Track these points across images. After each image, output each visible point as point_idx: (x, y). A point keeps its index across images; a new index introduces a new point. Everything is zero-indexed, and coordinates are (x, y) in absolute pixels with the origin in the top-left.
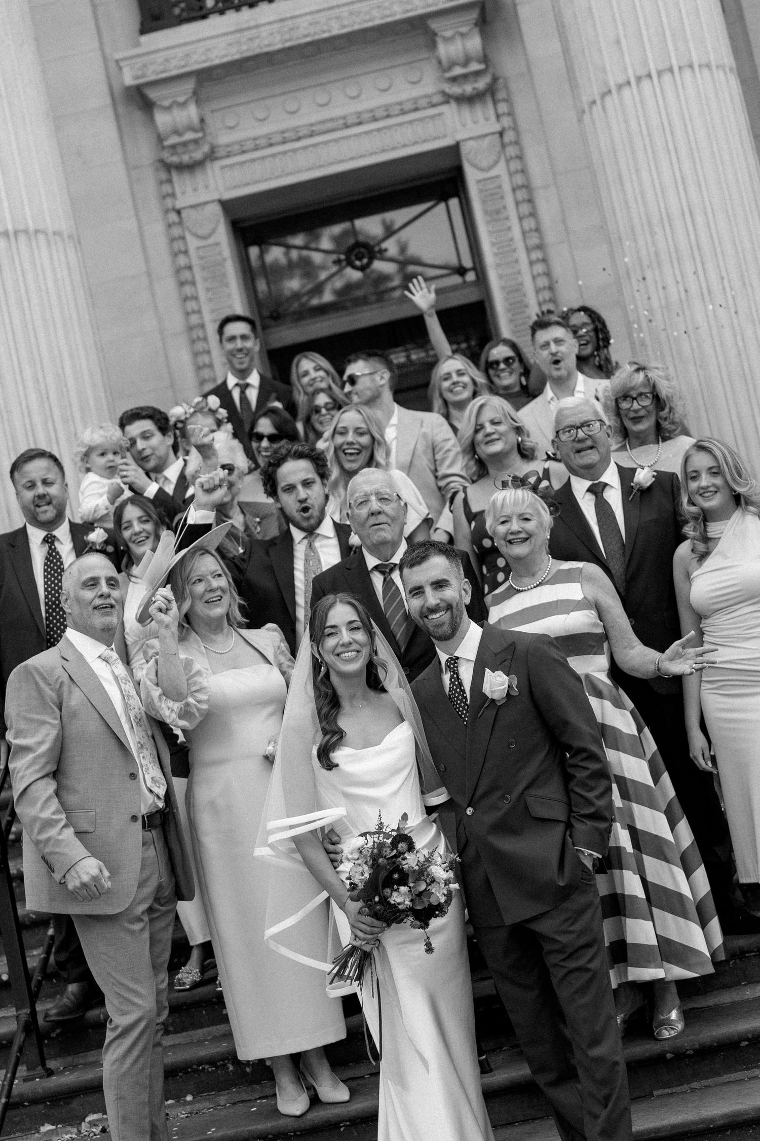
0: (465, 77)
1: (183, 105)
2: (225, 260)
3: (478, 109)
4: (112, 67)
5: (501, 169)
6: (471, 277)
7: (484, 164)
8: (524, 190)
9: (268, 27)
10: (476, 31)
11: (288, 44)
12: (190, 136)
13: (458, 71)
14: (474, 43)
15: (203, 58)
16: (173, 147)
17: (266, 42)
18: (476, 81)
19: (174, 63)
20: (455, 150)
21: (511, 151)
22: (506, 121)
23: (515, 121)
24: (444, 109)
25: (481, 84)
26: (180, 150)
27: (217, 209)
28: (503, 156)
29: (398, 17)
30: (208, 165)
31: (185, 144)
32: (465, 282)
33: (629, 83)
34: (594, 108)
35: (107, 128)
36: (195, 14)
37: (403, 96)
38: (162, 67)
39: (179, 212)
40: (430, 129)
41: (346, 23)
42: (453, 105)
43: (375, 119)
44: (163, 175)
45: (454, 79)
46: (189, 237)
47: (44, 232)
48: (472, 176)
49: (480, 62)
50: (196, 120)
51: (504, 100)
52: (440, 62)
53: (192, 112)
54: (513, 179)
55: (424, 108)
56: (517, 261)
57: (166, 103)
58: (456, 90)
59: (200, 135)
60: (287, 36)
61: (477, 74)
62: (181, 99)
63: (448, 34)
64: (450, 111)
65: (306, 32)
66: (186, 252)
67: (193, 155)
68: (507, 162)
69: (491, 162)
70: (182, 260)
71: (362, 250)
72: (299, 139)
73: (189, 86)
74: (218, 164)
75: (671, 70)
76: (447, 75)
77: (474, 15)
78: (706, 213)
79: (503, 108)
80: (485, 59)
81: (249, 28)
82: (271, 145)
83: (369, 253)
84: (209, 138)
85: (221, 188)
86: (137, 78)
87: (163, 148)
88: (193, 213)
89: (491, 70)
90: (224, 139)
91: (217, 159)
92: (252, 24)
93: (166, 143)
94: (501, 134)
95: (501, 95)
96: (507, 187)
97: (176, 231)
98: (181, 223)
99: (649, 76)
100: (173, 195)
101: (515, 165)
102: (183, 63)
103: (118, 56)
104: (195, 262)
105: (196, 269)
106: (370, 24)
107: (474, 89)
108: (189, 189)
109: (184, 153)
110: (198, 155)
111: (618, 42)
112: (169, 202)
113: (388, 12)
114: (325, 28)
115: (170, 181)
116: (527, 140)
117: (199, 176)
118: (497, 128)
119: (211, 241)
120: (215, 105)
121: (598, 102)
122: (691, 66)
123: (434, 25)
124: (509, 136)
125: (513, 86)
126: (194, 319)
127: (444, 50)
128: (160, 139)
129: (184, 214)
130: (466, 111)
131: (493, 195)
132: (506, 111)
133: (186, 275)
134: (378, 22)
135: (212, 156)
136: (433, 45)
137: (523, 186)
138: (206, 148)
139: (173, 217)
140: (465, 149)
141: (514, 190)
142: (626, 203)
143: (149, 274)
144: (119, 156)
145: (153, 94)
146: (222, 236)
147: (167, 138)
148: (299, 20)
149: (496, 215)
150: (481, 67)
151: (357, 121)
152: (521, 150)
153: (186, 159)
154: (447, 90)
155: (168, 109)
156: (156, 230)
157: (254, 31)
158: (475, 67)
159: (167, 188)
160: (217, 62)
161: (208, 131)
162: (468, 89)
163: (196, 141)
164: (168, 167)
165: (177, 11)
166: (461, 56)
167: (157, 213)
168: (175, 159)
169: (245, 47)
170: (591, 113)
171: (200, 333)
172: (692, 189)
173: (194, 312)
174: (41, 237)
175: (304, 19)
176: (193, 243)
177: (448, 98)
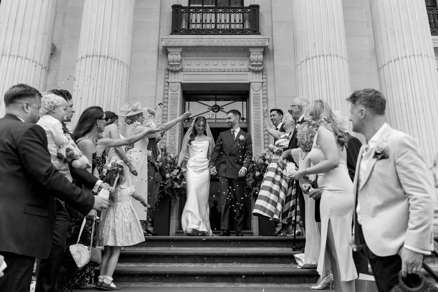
0: (256, 65)
1: (177, 55)
2: (178, 98)
3: (258, 75)
4: (160, 40)
5: (261, 92)
6: (245, 121)
7: (256, 90)
8: (266, 99)
9: (205, 40)
10: (262, 54)
11: (209, 45)
12: (176, 63)
13: (254, 63)
14: (261, 57)
15: (186, 43)
16: (171, 65)
17: (204, 43)
18: (259, 67)
19: (177, 43)
20: (249, 85)
21: (264, 88)
22: (265, 80)
23: (267, 81)
24: (249, 73)
25: (260, 68)
26: (173, 66)
27: (179, 84)
28: (262, 89)
29: (241, 45)
30: (180, 72)
31: (175, 65)
32: (243, 122)
33: (316, 57)
34: (302, 64)
35: (155, 57)
36: (186, 33)
37: (238, 68)
38: (173, 43)
39: (168, 83)
40: (243, 77)
41: (227, 43)
42: (251, 72)
43: (229, 71)
44: (167, 73)
45: (253, 65)
46: (169, 90)
47: (118, 61)
48: (252, 92)
49: (261, 63)
50: (179, 59)
51: (265, 74)
52: (250, 61)
53: (179, 57)
54: (263, 95)
55: (243, 72)
56: (260, 118)
57: (172, 53)
58: (253, 68)
59: (180, 64)
60: (210, 43)
61: (260, 65)
62: (177, 53)
63: (254, 53)
64: (250, 74)
65: (215, 43)
66: (168, 94)
67: (176, 68)
68: (263, 91)
69: (258, 90)
70: (166, 96)
71: (217, 107)
72: (207, 72)
73: (180, 50)
74: (182, 73)
75: (331, 55)
76: (251, 64)
77: (262, 50)
78: (335, 101)
79: (264, 76)
80: (262, 62)
81: (200, 38)
82: (199, 72)
83: (219, 108)
84: (182, 65)
85: (182, 79)
86: (166, 44)
87: (169, 65)
88: (172, 84)
89: (263, 65)
90: (186, 67)
91: (183, 72)
92: (201, 38)
93: (169, 64)
94: (263, 83)
95: (264, 73)
96: (261, 97)
97: (166, 88)
98: (168, 86)
99: (324, 56)
100: (168, 78)
101: (264, 92)
102: (179, 43)
103: (162, 37)
104: (169, 97)
105: (169, 99)
106: (233, 45)
107: (258, 69)
108: (173, 77)
109: (174, 67)
110: (178, 69)
111: (315, 44)
112: (166, 80)
113: (239, 43)
114: (221, 43)
115: (168, 75)
116: (269, 86)
117: (177, 74)
118: (262, 81)
119: (175, 93)
120: (186, 58)
121: (305, 62)
122: (337, 56)
123: (251, 50)
124: (264, 84)
125: (268, 72)
126: (165, 113)
127: (252, 57)
128: (168, 62)
129: (170, 84)
130: (254, 74)
131: (257, 98)
132: (265, 78)
133: (166, 100)
134: (235, 45)
135: (181, 70)
136: (250, 55)
137: (266, 98)
138: (180, 68)
139: (167, 84)
140: (252, 84)
141: (263, 99)
142: (308, 93)
143: (155, 97)
144: (156, 64)
145: (169, 50)
146: (179, 92)
147: (170, 63)
148: (214, 40)
149: (257, 104)
150: (262, 64)
151: (224, 71)
152: (267, 89)
153: (174, 69)
154: (250, 68)
155: (173, 55)
156: (161, 87)
157: (201, 40)
158: (259, 63)
159: (167, 76)
160: (189, 45)
161: (182, 64)
162: (256, 69)
163: (178, 65)
164: (168, 70)
165: (182, 31)
166: (256, 60)
167: (162, 82)
168: (171, 68)
169: (198, 43)
170: (301, 65)
171: (166, 117)
172: (332, 92)
173: (166, 111)
174: (116, 61)
175: (215, 40)
176: (170, 92)
177: (250, 70)
